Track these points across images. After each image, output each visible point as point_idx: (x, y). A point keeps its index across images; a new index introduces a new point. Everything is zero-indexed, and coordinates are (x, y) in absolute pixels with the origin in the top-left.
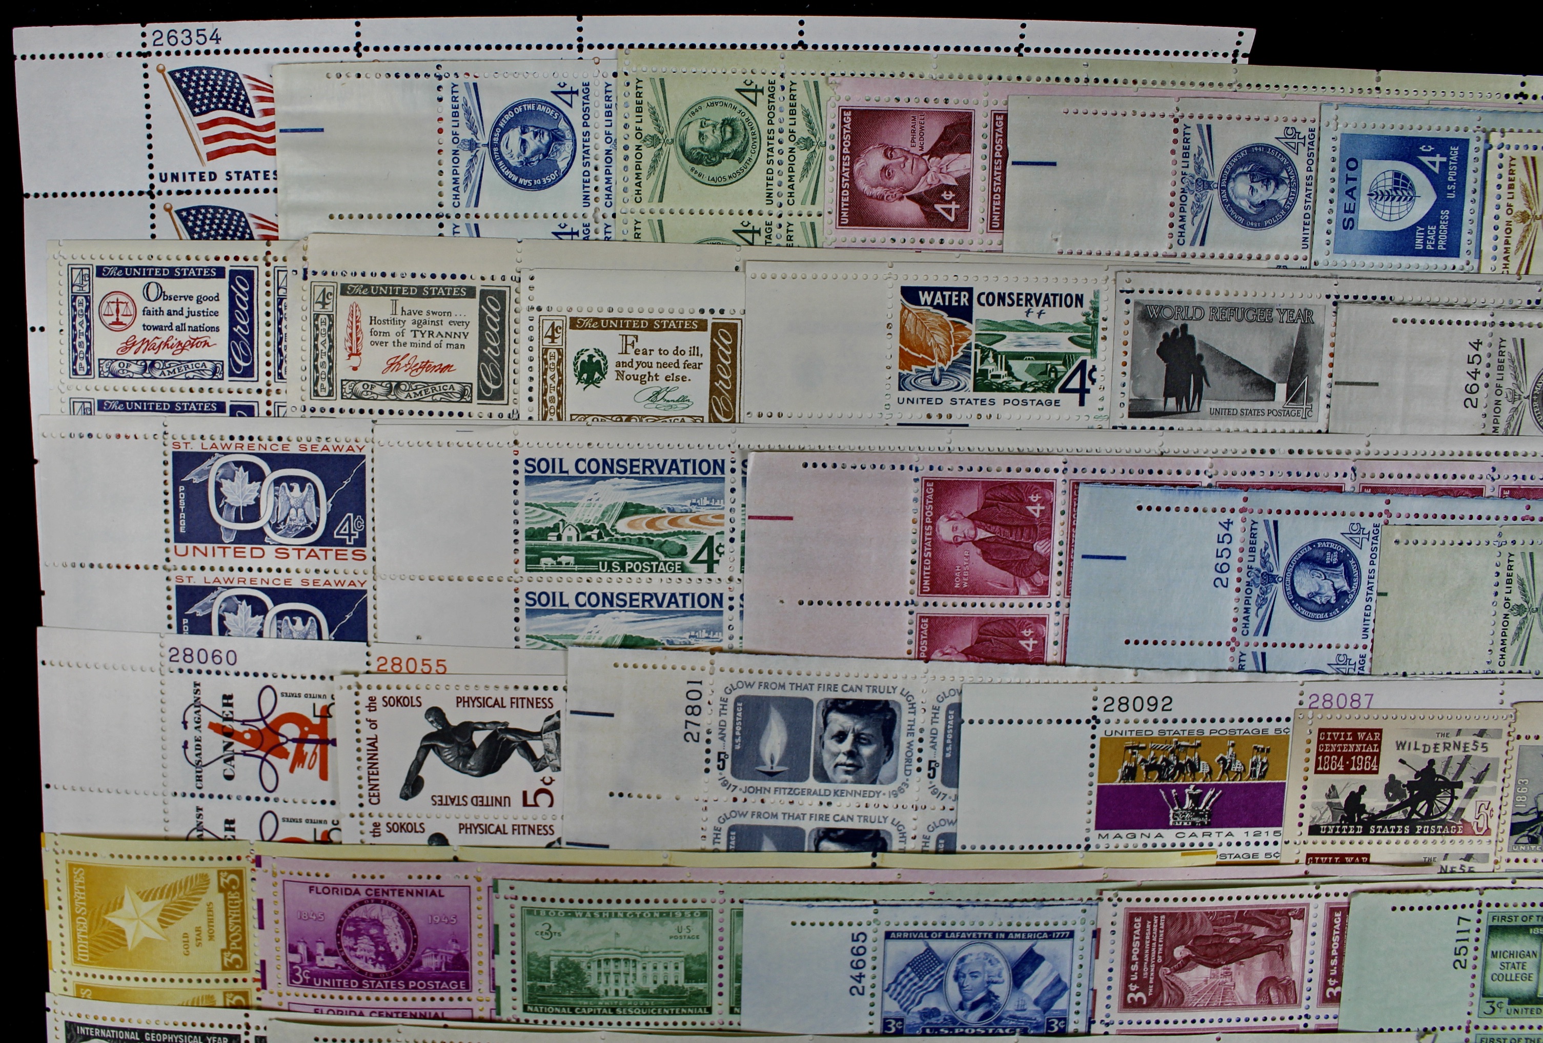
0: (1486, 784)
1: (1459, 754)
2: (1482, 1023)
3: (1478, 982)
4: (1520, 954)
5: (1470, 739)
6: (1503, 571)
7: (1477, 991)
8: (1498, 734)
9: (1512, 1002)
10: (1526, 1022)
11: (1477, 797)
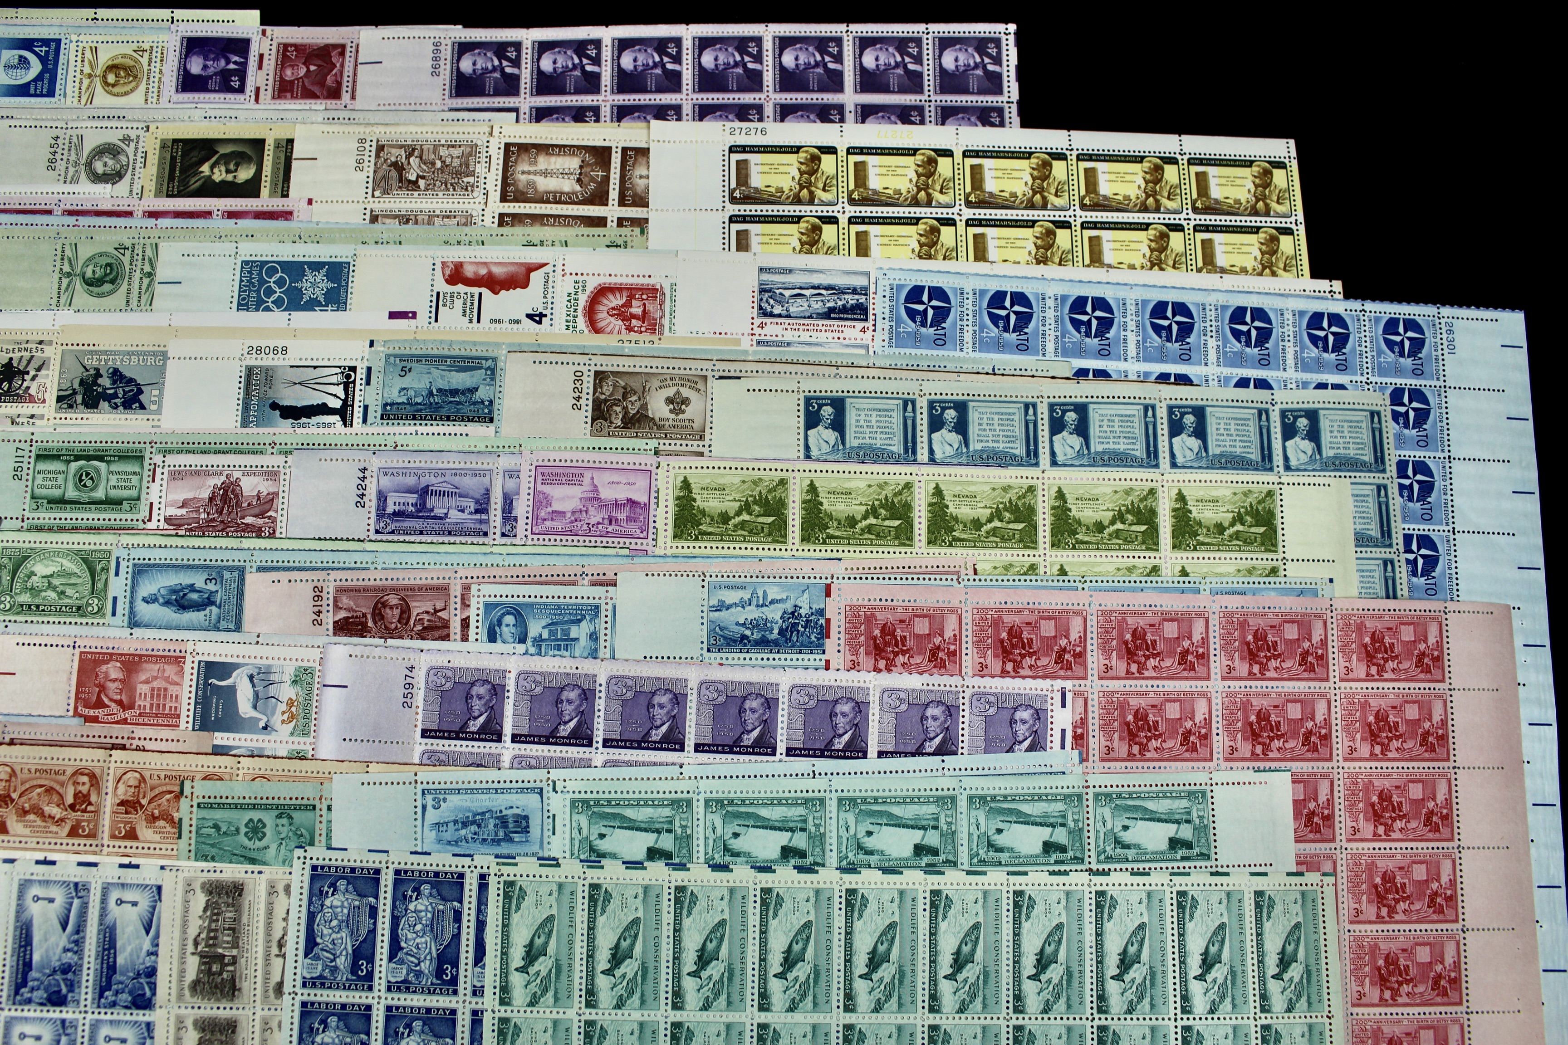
0: (43, 372)
1: (27, 355)
2: (31, 516)
3: (29, 489)
4: (55, 472)
5: (34, 346)
6: (59, 253)
7: (28, 495)
8: (50, 343)
9: (49, 502)
10: (58, 516)
11: (38, 380)
